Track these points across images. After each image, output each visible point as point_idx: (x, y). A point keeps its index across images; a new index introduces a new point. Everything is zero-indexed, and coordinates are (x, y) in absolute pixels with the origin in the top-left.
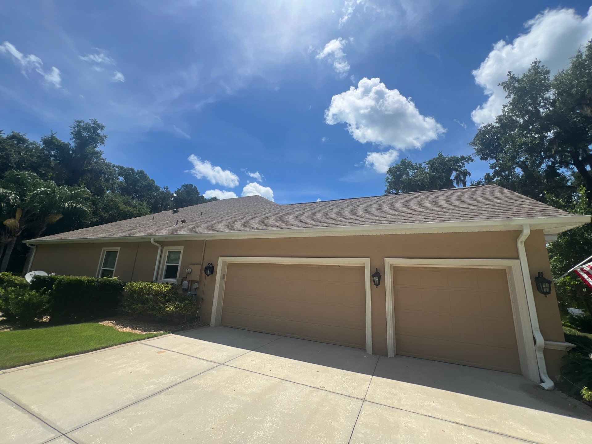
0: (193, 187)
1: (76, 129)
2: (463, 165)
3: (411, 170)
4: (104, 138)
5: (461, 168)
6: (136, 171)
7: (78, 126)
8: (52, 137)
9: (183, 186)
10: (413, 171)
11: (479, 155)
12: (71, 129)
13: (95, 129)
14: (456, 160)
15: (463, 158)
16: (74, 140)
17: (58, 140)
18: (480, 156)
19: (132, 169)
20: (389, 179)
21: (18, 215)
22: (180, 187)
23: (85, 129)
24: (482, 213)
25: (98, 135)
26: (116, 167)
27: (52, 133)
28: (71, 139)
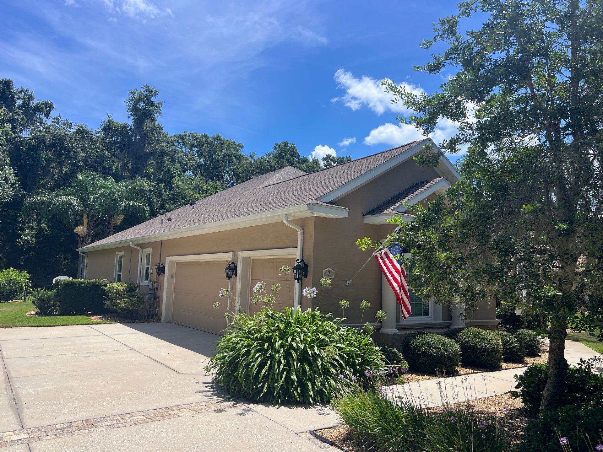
1: (132, 102)
4: (160, 106)
7: (133, 98)
8: (109, 121)
12: (127, 104)
13: (149, 97)
16: (132, 118)
17: (115, 123)
21: (85, 221)
23: (139, 100)
25: (153, 104)
27: (108, 116)
28: (128, 118)
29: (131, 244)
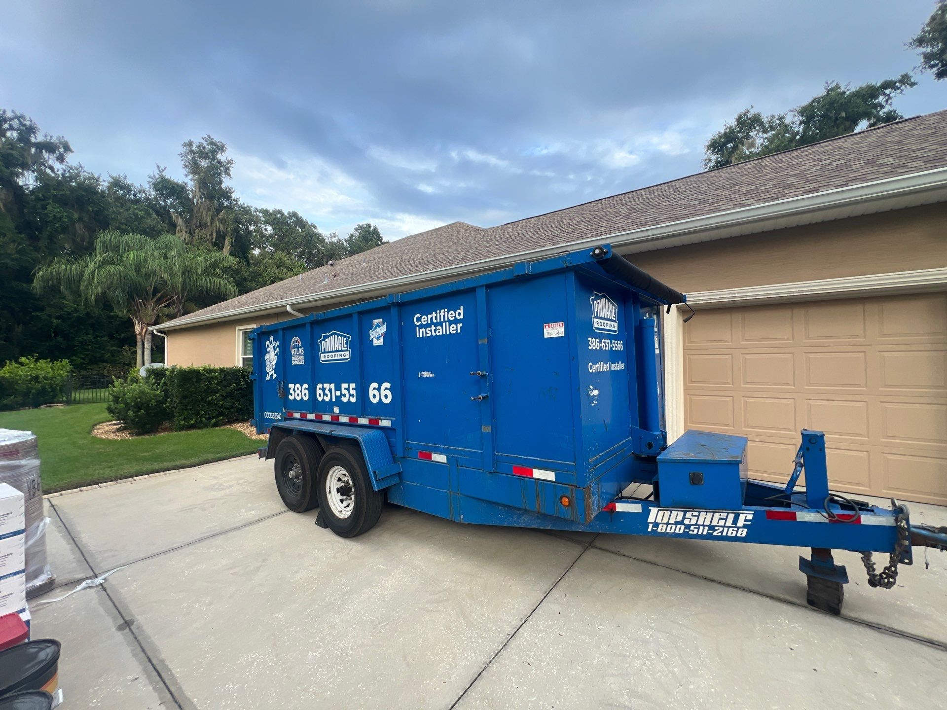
0: (372, 228)
1: (189, 157)
2: (887, 101)
3: (761, 134)
4: (229, 166)
5: (882, 107)
6: (286, 214)
7: (190, 151)
8: (162, 177)
9: (356, 229)
10: (765, 135)
11: (932, 66)
12: (182, 159)
13: (214, 153)
14: (872, 92)
15: (889, 85)
16: (191, 176)
18: (935, 69)
19: (280, 212)
20: (710, 160)
22: (352, 231)
23: (200, 155)
24: (906, 164)
25: (219, 162)
26: (260, 212)
27: (159, 170)
28: (186, 176)
29: (288, 308)
